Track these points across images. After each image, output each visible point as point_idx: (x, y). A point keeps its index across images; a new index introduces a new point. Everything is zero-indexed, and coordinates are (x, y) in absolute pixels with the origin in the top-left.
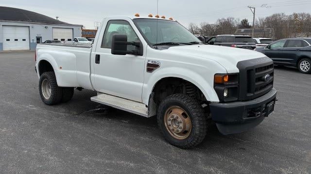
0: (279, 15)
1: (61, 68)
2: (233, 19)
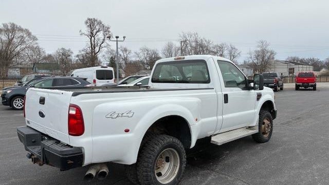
1: (196, 120)
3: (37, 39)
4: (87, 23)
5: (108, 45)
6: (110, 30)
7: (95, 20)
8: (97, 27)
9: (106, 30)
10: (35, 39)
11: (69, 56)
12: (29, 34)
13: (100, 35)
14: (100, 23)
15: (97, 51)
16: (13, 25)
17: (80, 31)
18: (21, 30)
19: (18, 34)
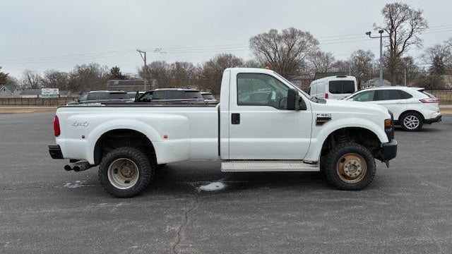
0: (160, 64)
1: (166, 137)
2: (98, 65)
3: (318, 43)
4: (384, 12)
5: (418, 39)
6: (422, 16)
7: (398, 5)
8: (401, 15)
9: (417, 17)
10: (316, 42)
11: (369, 60)
12: (310, 37)
13: (406, 26)
14: (405, 8)
15: (400, 50)
16: (293, 30)
17: (374, 25)
18: (301, 34)
19: (299, 39)
